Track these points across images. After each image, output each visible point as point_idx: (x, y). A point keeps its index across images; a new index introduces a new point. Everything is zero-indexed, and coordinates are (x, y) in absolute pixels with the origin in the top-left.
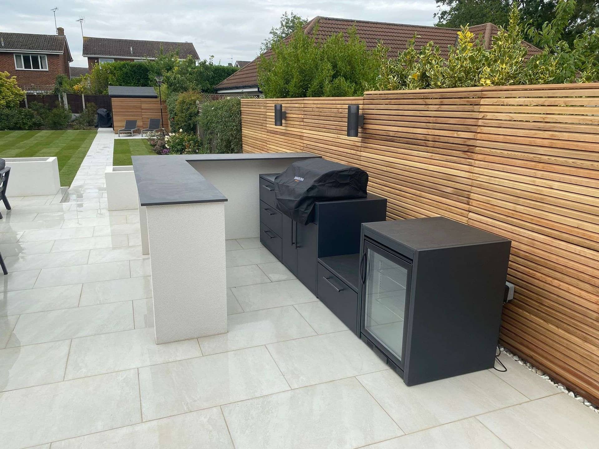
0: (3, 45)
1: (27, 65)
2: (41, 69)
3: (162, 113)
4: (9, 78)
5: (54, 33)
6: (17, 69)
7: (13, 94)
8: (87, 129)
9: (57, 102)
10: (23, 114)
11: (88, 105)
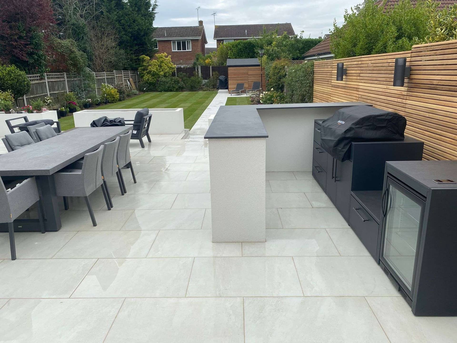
0: (166, 35)
1: (179, 48)
2: (187, 50)
3: (262, 78)
4: (167, 57)
5: (197, 25)
6: (173, 51)
7: (168, 68)
8: (211, 91)
9: (194, 72)
10: (173, 81)
11: (214, 73)
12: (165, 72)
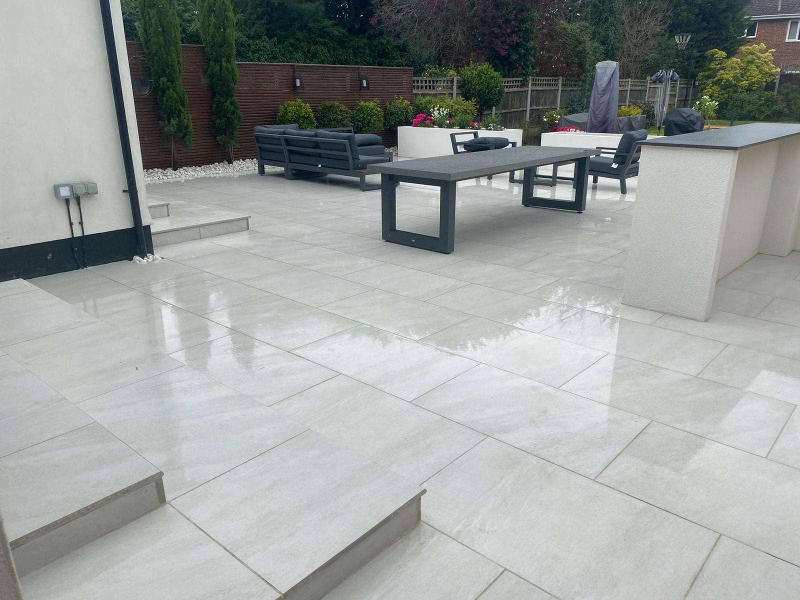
4: (764, 52)
6: (787, 40)
7: (761, 73)
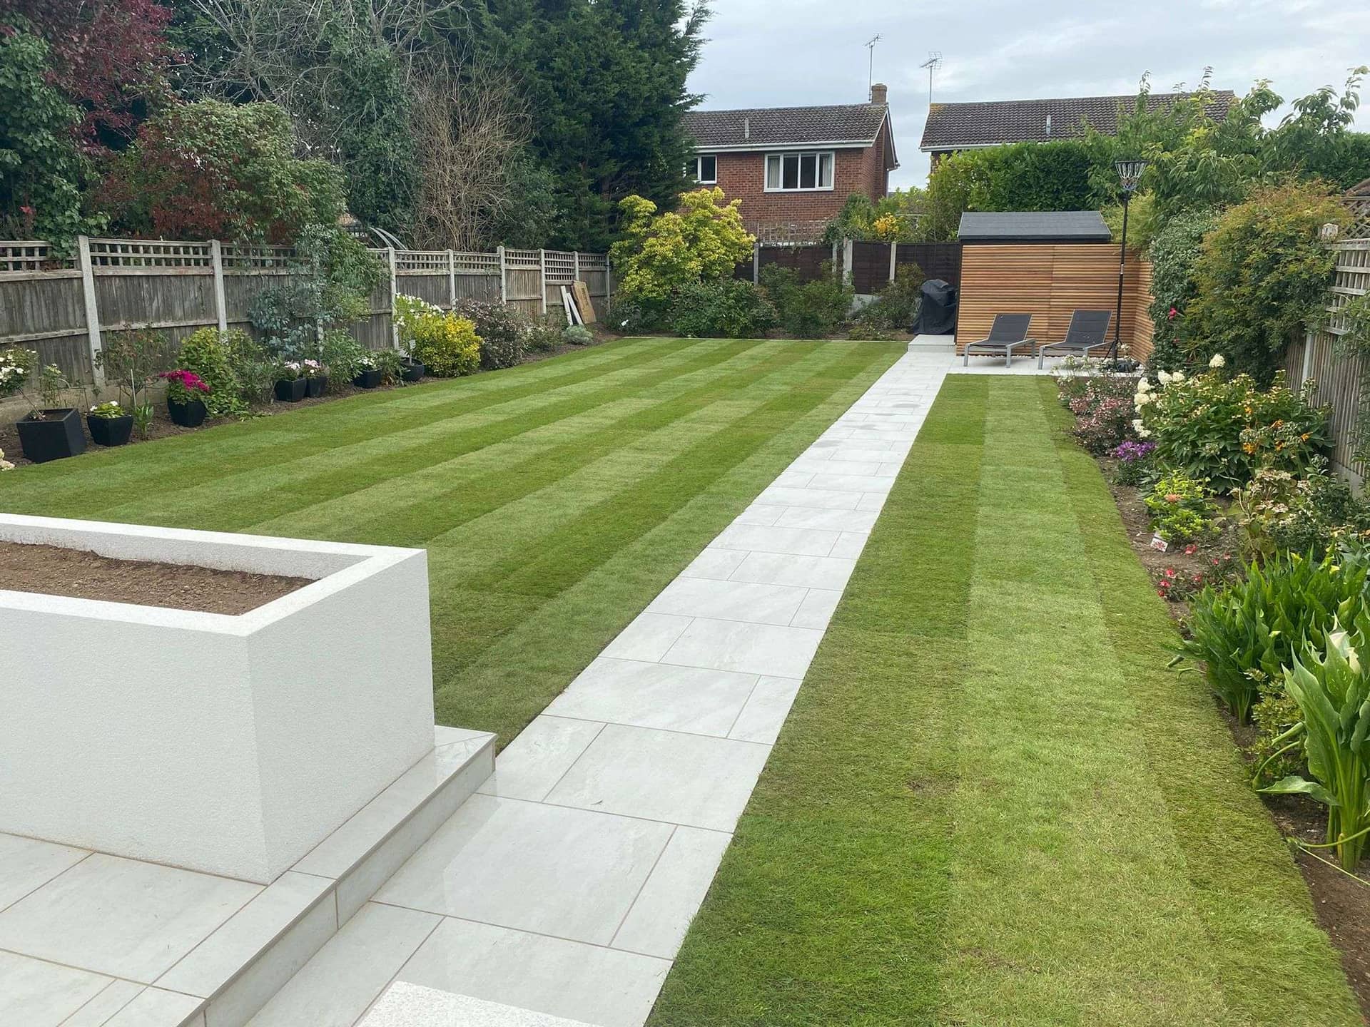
0: (747, 135)
2: (817, 188)
3: (1120, 293)
4: (723, 204)
6: (766, 190)
8: (884, 339)
9: (824, 265)
10: (731, 295)
11: (905, 269)
12: (710, 261)
